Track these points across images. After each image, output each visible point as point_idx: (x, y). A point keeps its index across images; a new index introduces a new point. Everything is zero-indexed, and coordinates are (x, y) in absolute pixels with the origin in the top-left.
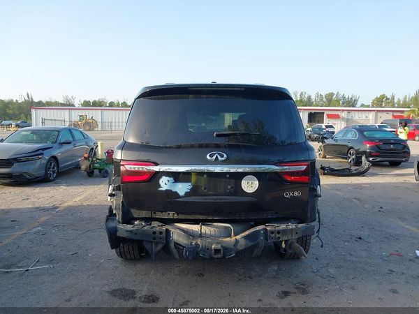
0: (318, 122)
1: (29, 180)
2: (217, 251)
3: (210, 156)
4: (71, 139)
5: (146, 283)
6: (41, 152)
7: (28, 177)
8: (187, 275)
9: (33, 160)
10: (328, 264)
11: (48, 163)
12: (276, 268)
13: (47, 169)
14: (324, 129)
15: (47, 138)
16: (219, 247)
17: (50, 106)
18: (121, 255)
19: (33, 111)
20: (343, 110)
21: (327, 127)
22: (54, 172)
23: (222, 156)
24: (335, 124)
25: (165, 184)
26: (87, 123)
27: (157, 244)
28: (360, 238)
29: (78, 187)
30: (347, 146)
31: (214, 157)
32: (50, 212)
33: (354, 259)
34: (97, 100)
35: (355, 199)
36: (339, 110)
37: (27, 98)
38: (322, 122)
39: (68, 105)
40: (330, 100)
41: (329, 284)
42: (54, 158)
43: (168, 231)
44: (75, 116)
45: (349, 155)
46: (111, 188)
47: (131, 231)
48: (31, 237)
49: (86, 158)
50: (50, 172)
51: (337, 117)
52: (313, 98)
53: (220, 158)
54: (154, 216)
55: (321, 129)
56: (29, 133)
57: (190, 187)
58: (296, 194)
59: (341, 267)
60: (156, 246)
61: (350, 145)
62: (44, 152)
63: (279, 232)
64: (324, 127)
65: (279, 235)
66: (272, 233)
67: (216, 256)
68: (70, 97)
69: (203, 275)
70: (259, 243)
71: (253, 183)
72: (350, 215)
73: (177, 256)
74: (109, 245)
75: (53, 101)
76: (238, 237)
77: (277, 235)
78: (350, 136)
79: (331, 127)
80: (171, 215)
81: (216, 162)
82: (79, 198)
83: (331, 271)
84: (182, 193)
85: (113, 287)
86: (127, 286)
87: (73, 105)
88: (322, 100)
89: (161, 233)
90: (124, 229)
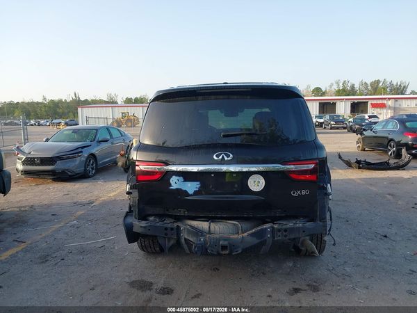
0: (362, 112)
1: (70, 176)
2: (224, 248)
3: (217, 156)
4: (109, 137)
5: (164, 275)
6: (80, 150)
7: (70, 174)
8: (202, 269)
9: (73, 157)
10: (345, 262)
11: (87, 160)
12: (291, 265)
13: (86, 165)
14: (367, 120)
15: (86, 137)
16: (226, 243)
17: (95, 104)
18: (142, 248)
19: (79, 110)
20: (389, 99)
21: (370, 117)
22: (92, 169)
23: (228, 156)
24: (380, 114)
25: (175, 183)
26: (129, 120)
27: (169, 239)
28: (386, 236)
29: (114, 183)
30: (387, 138)
31: (221, 157)
32: (86, 206)
33: (375, 258)
34: (138, 97)
35: (389, 194)
36: (385, 99)
37: (74, 97)
38: (366, 112)
39: (111, 103)
40: (376, 88)
41: (342, 282)
42: (93, 155)
43: (178, 227)
44: (118, 113)
45: (389, 147)
46: (128, 186)
47: (145, 227)
48: (66, 230)
49: (122, 155)
50: (89, 168)
51: (383, 106)
52: (357, 86)
53: (226, 158)
54: (167, 213)
55: (363, 119)
56: (71, 132)
57: (198, 186)
58: (304, 192)
59: (359, 265)
60: (169, 241)
61: (390, 137)
62: (83, 150)
63: (286, 231)
64: (367, 117)
65: (286, 233)
66: (279, 230)
67: (224, 252)
68: (113, 95)
69: (218, 270)
70: (266, 240)
71: (259, 182)
72: (379, 212)
73: (188, 251)
74: (126, 239)
75: (98, 99)
76: (245, 234)
77: (284, 233)
78: (390, 127)
79: (375, 117)
80: (182, 212)
81: (222, 162)
82: (113, 194)
83: (348, 269)
84: (191, 192)
85: (133, 279)
86: (145, 278)
87: (116, 103)
88: (366, 88)
89: (172, 229)
90: (139, 225)
